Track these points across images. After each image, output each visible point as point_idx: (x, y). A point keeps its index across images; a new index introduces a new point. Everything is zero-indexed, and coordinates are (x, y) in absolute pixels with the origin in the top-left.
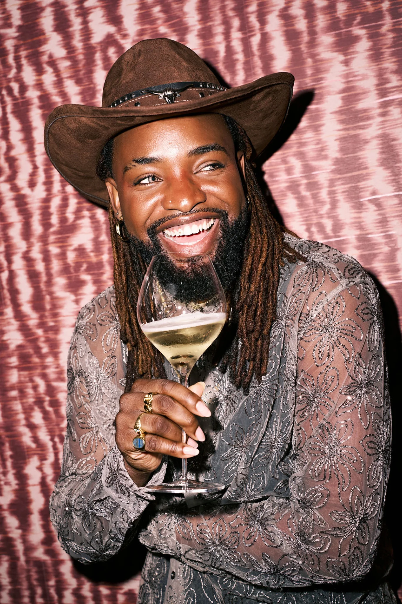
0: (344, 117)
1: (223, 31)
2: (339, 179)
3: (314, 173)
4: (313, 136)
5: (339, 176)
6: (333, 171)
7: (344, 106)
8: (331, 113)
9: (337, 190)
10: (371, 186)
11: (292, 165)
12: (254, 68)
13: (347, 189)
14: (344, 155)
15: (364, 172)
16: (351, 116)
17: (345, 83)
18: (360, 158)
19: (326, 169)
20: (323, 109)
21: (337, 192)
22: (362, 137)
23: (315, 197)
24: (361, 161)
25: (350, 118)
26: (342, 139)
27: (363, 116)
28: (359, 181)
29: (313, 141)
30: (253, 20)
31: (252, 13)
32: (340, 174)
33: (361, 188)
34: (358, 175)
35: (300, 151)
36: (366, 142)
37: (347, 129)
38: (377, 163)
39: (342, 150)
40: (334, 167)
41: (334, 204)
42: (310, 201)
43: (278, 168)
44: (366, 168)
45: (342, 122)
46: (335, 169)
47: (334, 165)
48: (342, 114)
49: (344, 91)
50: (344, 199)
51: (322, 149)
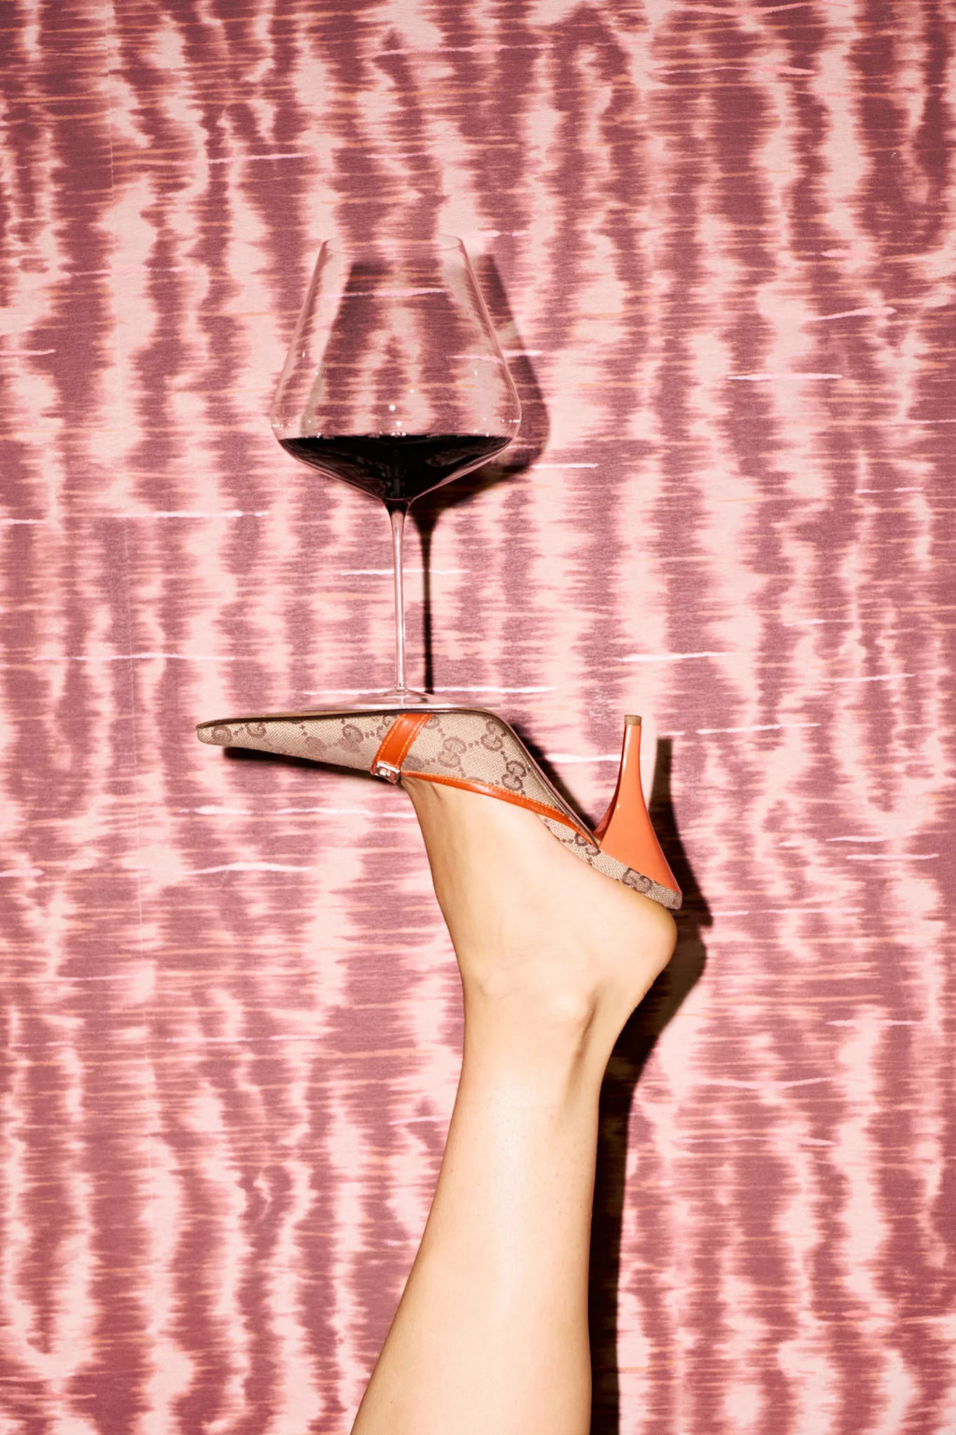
0: (363, 907)
1: (64, 634)
2: (339, 1061)
3: (275, 1038)
4: (280, 942)
5: (338, 1055)
6: (325, 1041)
7: (367, 880)
8: (333, 892)
9: (330, 1090)
10: (418, 1091)
11: (218, 1009)
12: (140, 743)
13: (357, 1091)
14: (358, 1003)
15: (403, 1053)
16: (384, 908)
17: (374, 821)
18: (396, 1018)
19: (308, 1033)
20: (312, 879)
21: (329, 1094)
22: (407, 965)
23: (273, 1100)
24: (397, 1024)
25: (382, 913)
26: (356, 963)
27: (413, 913)
28: (392, 1075)
29: (279, 955)
30: (150, 620)
31: (148, 602)
32: (343, 1050)
33: (394, 1093)
34: (387, 1059)
35: (245, 977)
36: (416, 978)
37: (371, 939)
38: (438, 1036)
39: (353, 989)
40: (328, 1030)
41: (321, 1124)
42: (259, 1110)
43: (181, 1014)
44: (411, 1044)
45: (359, 918)
46: (330, 1034)
47: (329, 1024)
48: (361, 899)
49: (369, 841)
50: (347, 1114)
51: (302, 980)
